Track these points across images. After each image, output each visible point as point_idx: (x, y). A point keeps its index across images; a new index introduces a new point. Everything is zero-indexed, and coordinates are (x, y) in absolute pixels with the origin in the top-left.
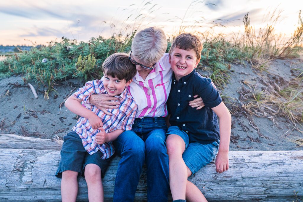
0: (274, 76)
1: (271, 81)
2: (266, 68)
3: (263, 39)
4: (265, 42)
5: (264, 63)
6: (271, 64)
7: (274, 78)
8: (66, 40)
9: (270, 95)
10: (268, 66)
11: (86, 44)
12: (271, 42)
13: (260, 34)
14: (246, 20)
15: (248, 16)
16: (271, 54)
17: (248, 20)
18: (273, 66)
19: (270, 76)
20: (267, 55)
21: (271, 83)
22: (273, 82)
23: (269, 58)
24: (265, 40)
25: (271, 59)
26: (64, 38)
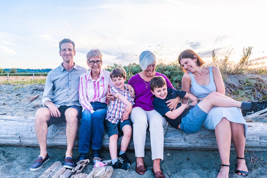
0: (230, 83)
1: (228, 86)
2: (225, 79)
3: (223, 64)
4: (224, 65)
5: (224, 76)
6: (227, 77)
7: (229, 85)
8: (116, 65)
9: (228, 94)
10: (226, 78)
11: (127, 67)
12: (227, 65)
13: (221, 61)
14: (213, 53)
15: (214, 51)
16: (227, 72)
17: (214, 54)
18: (229, 78)
19: (227, 84)
20: (225, 72)
21: (228, 88)
22: (229, 87)
23: (226, 74)
24: (224, 64)
25: (227, 74)
26: (115, 64)
